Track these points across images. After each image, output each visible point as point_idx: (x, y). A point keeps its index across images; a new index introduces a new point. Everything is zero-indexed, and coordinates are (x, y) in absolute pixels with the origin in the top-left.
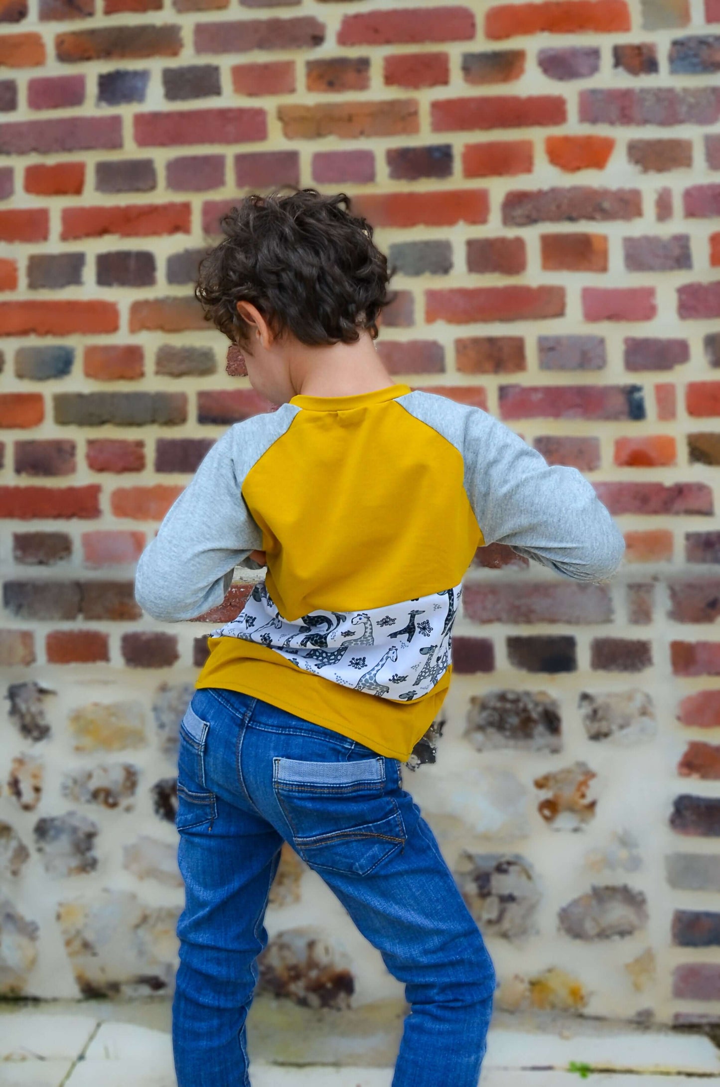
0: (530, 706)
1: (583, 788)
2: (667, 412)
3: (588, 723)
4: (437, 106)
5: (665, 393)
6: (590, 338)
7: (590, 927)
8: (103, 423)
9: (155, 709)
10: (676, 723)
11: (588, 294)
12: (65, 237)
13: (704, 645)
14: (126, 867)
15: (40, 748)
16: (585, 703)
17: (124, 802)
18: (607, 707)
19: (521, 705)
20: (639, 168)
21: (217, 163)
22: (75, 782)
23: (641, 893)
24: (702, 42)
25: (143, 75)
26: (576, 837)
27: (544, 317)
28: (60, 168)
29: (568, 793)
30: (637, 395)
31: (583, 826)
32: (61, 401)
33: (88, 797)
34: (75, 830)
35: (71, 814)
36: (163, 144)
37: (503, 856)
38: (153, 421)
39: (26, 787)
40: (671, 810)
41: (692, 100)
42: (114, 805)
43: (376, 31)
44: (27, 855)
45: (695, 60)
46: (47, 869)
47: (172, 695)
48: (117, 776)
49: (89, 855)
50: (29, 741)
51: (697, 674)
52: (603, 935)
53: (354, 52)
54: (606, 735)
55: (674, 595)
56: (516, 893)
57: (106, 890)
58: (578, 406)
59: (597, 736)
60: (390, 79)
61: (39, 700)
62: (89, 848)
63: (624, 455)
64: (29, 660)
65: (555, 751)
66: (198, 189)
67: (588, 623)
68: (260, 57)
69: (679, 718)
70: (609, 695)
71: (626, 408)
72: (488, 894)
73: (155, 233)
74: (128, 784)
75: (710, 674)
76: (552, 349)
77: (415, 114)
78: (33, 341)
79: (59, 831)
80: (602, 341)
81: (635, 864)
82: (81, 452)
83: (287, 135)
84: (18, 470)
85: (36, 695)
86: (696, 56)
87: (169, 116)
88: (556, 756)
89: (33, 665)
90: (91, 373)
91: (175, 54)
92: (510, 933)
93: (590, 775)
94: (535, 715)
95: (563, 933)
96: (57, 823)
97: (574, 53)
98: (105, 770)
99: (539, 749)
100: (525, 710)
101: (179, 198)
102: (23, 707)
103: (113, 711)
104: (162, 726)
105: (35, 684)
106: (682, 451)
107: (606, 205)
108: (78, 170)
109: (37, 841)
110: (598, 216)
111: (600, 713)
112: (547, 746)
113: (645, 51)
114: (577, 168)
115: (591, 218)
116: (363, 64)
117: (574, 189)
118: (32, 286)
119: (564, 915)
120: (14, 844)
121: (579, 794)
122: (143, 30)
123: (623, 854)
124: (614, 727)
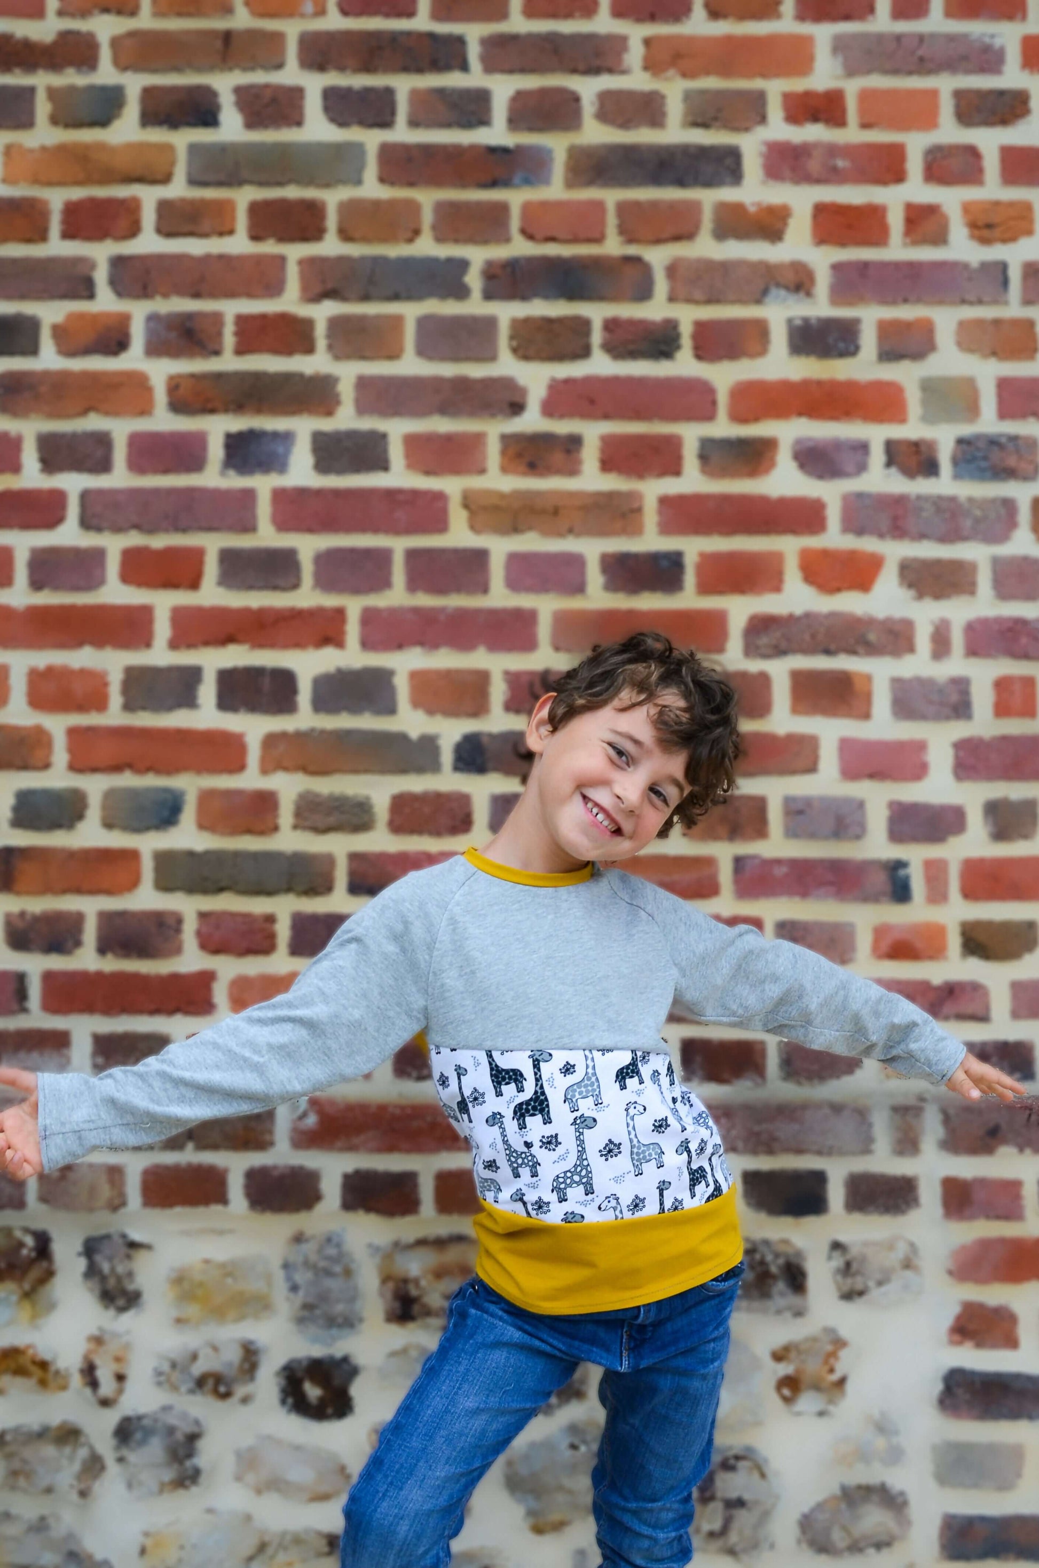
0: (769, 1258)
1: (832, 1361)
2: (937, 895)
3: (839, 1278)
4: (665, 502)
5: (935, 871)
6: (847, 801)
7: (838, 1538)
8: (221, 890)
9: (286, 1266)
10: (947, 1279)
11: (846, 746)
12: (174, 644)
13: (982, 1182)
14: (239, 1478)
15: (127, 1322)
16: (836, 1254)
17: (240, 1391)
18: (863, 1259)
19: (758, 1257)
20: (911, 593)
21: (382, 558)
22: (174, 1365)
23: (902, 1494)
24: (993, 442)
25: (287, 438)
26: (823, 1422)
27: (793, 772)
28: (170, 553)
29: (813, 1367)
30: (902, 872)
31: (831, 1408)
32: (164, 860)
33: (191, 1385)
34: (171, 1430)
35: (167, 1409)
36: (310, 530)
37: (730, 1448)
38: (289, 890)
39: (105, 1375)
40: (939, 1387)
41: (978, 513)
42: (226, 1395)
43: (592, 402)
44: (103, 1468)
45: (984, 464)
46: (130, 1486)
47: (309, 1249)
48: (233, 1355)
49: (188, 1464)
50: (111, 1312)
51: (972, 1217)
52: (855, 1548)
53: (562, 427)
54: (861, 1293)
55: (947, 1120)
56: (746, 1496)
57: (210, 1511)
58: (831, 883)
59: (849, 1295)
60: (607, 465)
61: (129, 1257)
62: (190, 1454)
63: (885, 946)
64: (117, 1204)
65: (799, 1313)
66: (357, 590)
67: (842, 1153)
68: (442, 425)
69: (950, 1273)
70: (866, 1244)
71: (888, 888)
72: (712, 1498)
73: (298, 645)
74: (246, 1366)
75: (988, 1217)
76: (800, 812)
77: (639, 510)
78: (128, 780)
79: (148, 1433)
80: (861, 805)
81: (895, 1456)
82: (190, 928)
83: (474, 527)
84: (102, 950)
85: (124, 1250)
86: (985, 458)
87: (319, 493)
88: (799, 1321)
89: (123, 1211)
90: (204, 824)
91: (329, 413)
92: (738, 1548)
93: (840, 1343)
94: (774, 1269)
95: (804, 1546)
96: (145, 1422)
97: (838, 445)
98: (215, 1349)
99: (779, 1312)
100: (762, 1263)
101: (330, 601)
102: (106, 1267)
103: (229, 1270)
104: (294, 1288)
105: (124, 1236)
106: (954, 942)
107: (872, 637)
108: (195, 557)
109: (118, 1448)
110: (861, 649)
111: (855, 1266)
112: (789, 1308)
113: (923, 448)
114: (838, 590)
115: (852, 652)
116: (574, 443)
117: (832, 615)
118: (129, 707)
119: (806, 1523)
120: (83, 1453)
121: (826, 1368)
122: (287, 378)
123: (880, 1443)
124: (871, 1284)
